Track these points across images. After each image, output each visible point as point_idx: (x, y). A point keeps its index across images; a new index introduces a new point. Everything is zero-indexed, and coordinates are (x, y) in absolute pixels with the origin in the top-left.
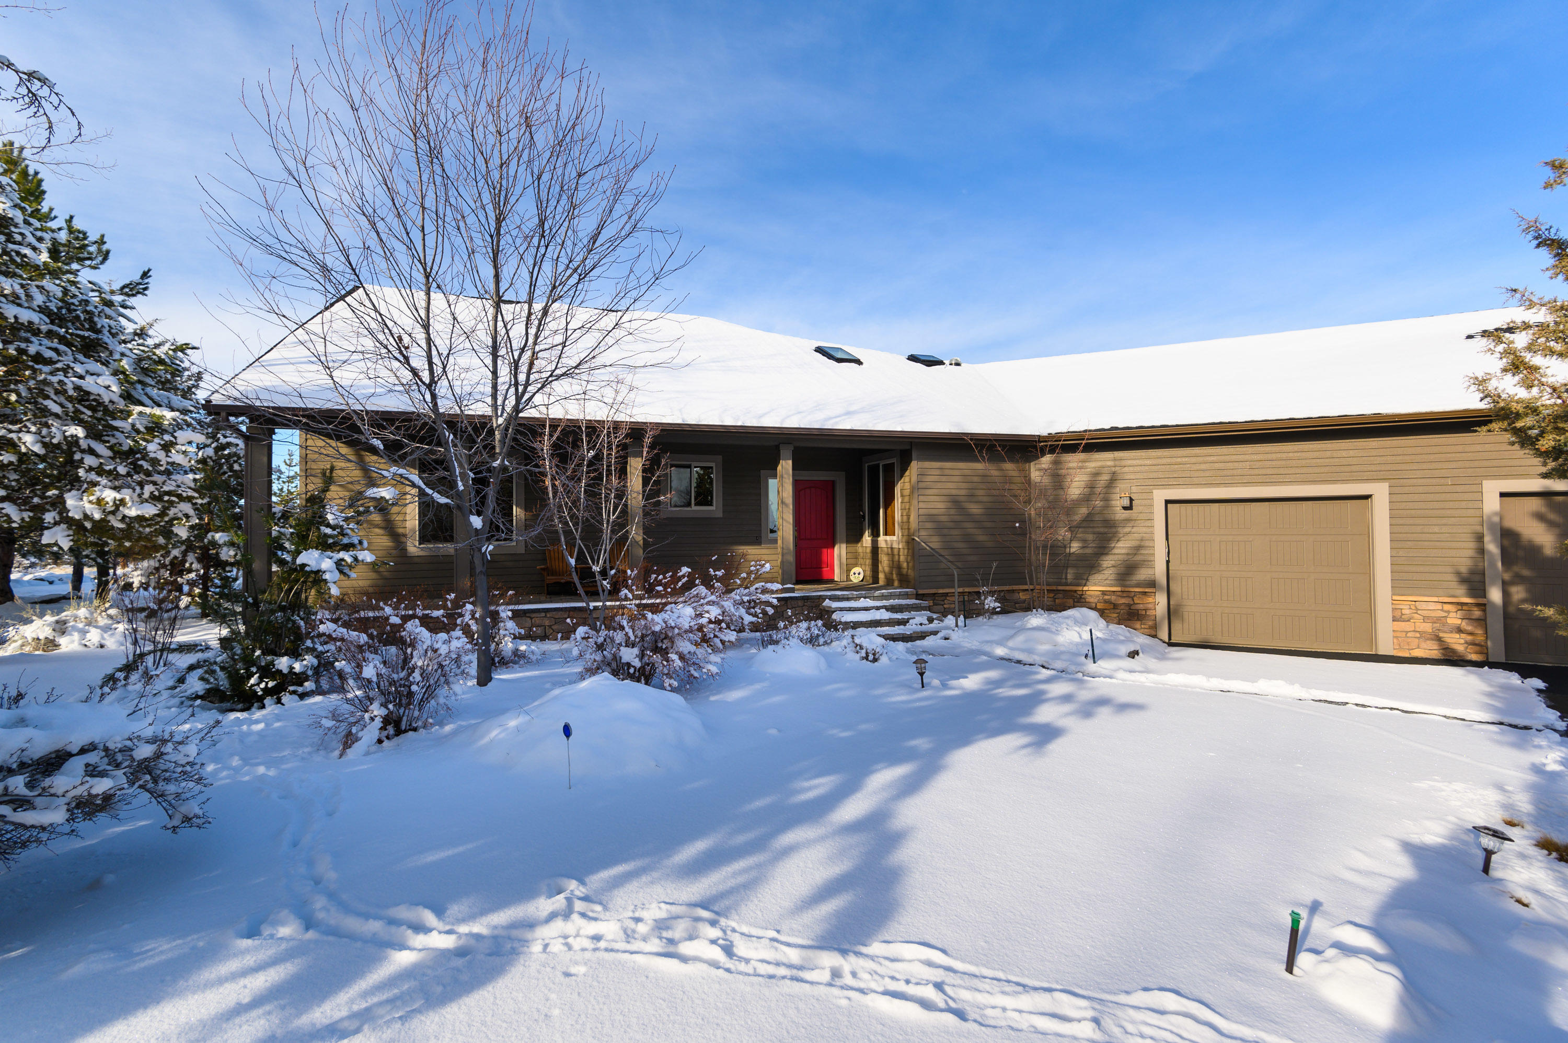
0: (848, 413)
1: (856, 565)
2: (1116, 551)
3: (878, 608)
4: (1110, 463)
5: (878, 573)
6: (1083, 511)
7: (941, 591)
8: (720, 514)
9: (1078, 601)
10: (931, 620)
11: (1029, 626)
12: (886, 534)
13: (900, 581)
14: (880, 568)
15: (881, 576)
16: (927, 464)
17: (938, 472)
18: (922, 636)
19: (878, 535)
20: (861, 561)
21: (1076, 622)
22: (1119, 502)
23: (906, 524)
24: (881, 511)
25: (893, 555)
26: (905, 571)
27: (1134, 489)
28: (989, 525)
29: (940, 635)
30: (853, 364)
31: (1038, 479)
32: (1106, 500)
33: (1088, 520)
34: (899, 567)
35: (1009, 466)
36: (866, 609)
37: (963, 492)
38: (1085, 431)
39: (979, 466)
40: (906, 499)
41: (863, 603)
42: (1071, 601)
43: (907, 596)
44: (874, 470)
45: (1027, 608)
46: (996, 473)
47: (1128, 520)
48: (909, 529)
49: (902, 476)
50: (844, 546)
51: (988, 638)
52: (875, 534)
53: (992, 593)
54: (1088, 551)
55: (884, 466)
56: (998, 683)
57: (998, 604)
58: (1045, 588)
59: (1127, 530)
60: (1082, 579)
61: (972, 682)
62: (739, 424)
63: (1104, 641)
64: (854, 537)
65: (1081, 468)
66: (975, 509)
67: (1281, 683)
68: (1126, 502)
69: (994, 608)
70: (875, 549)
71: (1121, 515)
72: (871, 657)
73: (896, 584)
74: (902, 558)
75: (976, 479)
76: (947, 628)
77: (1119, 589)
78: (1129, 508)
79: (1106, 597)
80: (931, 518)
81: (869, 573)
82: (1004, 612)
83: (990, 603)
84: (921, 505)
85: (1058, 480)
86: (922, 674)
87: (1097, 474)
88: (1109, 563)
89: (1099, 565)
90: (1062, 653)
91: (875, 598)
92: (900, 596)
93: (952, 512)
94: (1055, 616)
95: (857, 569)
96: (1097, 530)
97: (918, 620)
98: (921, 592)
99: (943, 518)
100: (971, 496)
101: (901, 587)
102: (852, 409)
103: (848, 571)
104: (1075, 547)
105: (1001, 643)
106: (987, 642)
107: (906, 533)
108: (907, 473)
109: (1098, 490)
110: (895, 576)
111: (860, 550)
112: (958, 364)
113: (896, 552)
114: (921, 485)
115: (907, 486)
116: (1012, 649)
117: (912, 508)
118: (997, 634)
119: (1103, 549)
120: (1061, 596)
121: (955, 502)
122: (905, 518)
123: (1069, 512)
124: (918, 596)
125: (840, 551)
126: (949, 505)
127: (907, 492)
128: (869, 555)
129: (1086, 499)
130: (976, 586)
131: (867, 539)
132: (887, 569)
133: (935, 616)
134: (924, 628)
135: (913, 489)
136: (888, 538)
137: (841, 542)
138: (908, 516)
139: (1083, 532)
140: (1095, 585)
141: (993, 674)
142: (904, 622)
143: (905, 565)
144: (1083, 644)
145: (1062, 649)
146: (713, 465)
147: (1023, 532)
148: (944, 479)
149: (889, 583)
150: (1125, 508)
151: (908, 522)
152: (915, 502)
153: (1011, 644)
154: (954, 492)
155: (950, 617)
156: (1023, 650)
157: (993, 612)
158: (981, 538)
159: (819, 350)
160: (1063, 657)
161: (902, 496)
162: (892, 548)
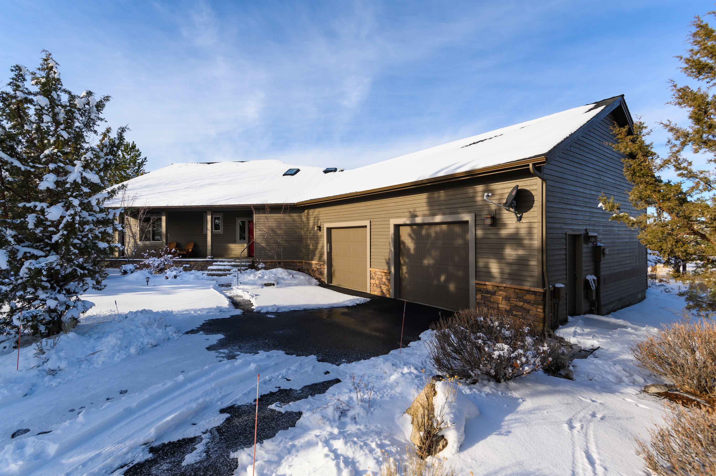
2: (318, 248)
3: (229, 265)
4: (318, 213)
6: (313, 232)
8: (222, 233)
17: (264, 218)
27: (322, 223)
28: (286, 237)
31: (304, 220)
35: (295, 215)
42: (309, 267)
46: (288, 218)
47: (321, 235)
54: (314, 247)
58: (305, 261)
59: (320, 239)
60: (312, 258)
65: (312, 215)
71: (319, 233)
77: (318, 262)
79: (316, 266)
80: (262, 234)
84: (257, 230)
86: (148, 282)
87: (315, 217)
93: (270, 232)
99: (266, 235)
109: (315, 224)
114: (257, 223)
120: (307, 265)
121: (271, 229)
123: (310, 232)
140: (314, 261)
146: (220, 216)
148: (267, 220)
154: (271, 225)
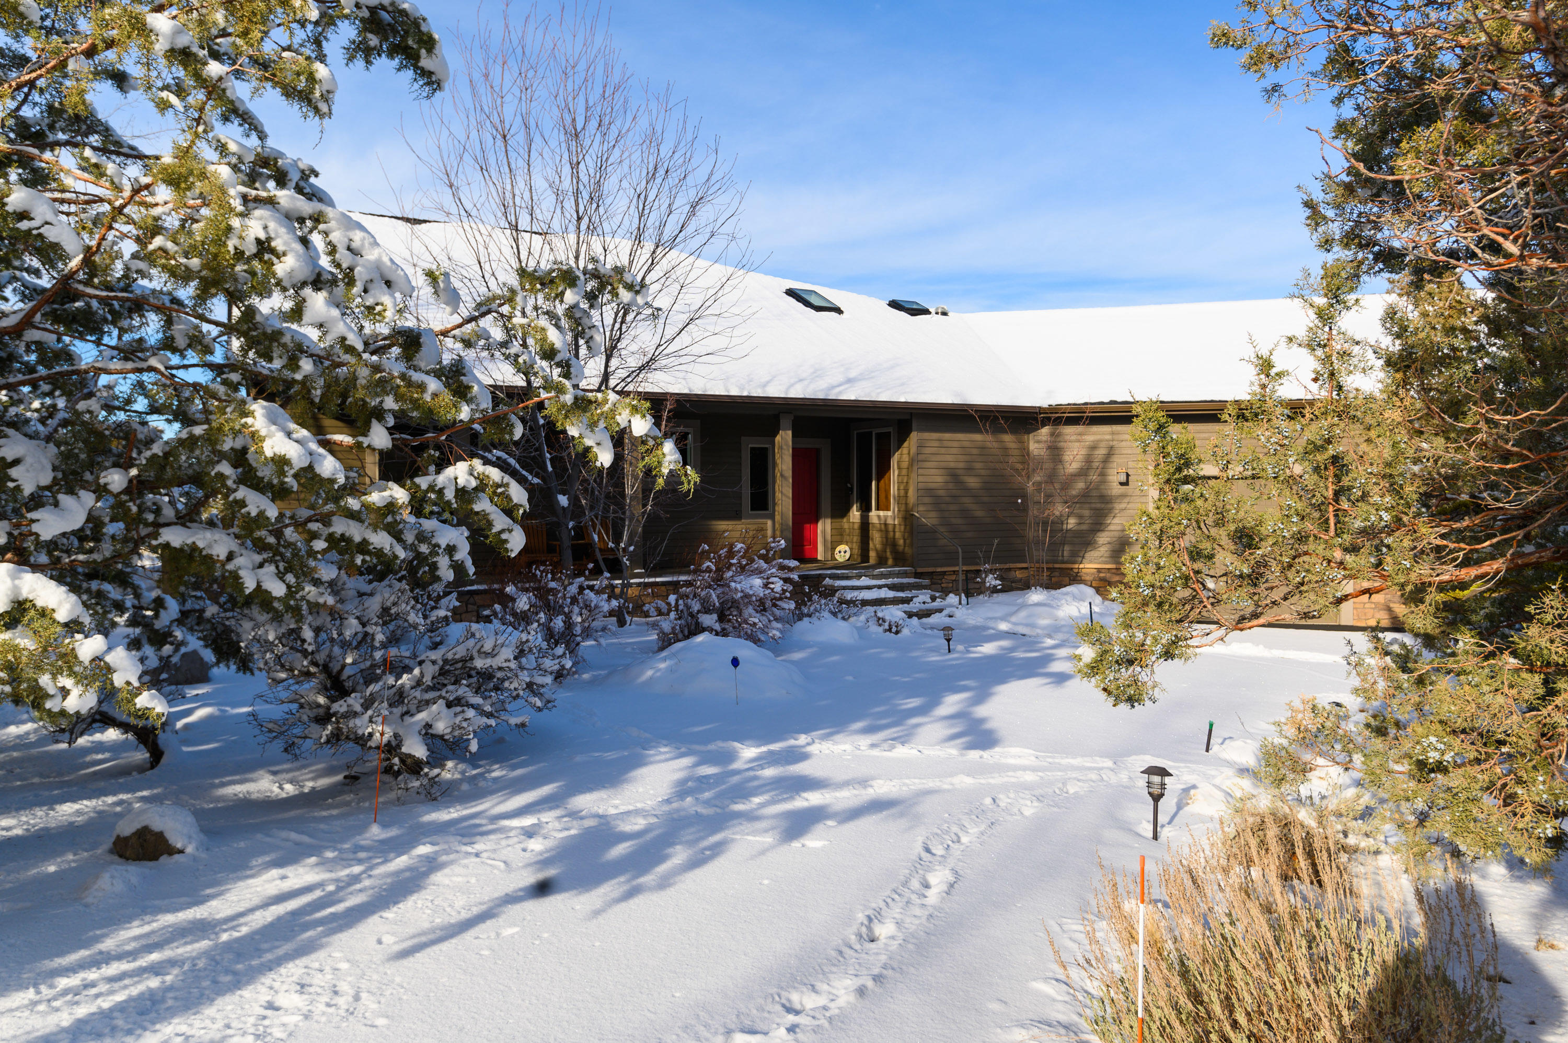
0: (849, 381)
1: (841, 543)
2: (1111, 527)
3: (880, 587)
4: (1108, 437)
5: (868, 551)
6: (1080, 485)
7: (939, 570)
9: (1075, 579)
10: (933, 599)
11: (1030, 602)
12: (878, 508)
13: (895, 559)
14: (871, 545)
15: (872, 554)
16: (926, 435)
17: (936, 444)
18: (927, 614)
19: (869, 509)
20: (847, 538)
21: (1075, 598)
22: (1115, 477)
23: (903, 498)
24: (874, 483)
25: (887, 531)
26: (901, 549)
27: (1131, 464)
28: (986, 499)
29: (945, 612)
30: (833, 314)
31: (1036, 452)
32: (1103, 474)
33: (1085, 496)
34: (894, 544)
35: (1008, 438)
36: (869, 588)
37: (961, 465)
38: (1086, 404)
39: (977, 437)
40: (904, 472)
41: (864, 581)
42: (1067, 579)
43: (905, 574)
44: (865, 440)
45: (1026, 586)
46: (995, 445)
47: (1124, 496)
48: (906, 504)
49: (899, 447)
50: (828, 521)
51: (990, 615)
52: (866, 508)
53: (991, 571)
54: (1084, 527)
55: (878, 435)
56: (1012, 649)
57: (998, 582)
58: (1045, 566)
59: (1123, 506)
60: (1077, 556)
61: (988, 648)
62: (745, 394)
63: (1101, 614)
64: (841, 512)
65: (1079, 441)
66: (972, 482)
67: (1249, 645)
68: (1123, 478)
69: (995, 586)
70: (865, 525)
71: (1116, 489)
72: (894, 629)
73: (890, 562)
74: (898, 535)
75: (975, 451)
76: (951, 606)
77: (1113, 566)
78: (1126, 484)
79: (1102, 575)
80: (928, 492)
81: (856, 551)
82: (1005, 590)
83: (992, 581)
84: (921, 479)
85: (1055, 452)
87: (1093, 447)
88: (1104, 539)
89: (1095, 542)
90: (1063, 626)
91: (874, 577)
92: (898, 575)
93: (951, 486)
94: (1053, 592)
95: (843, 547)
96: (1093, 506)
97: (922, 598)
98: (920, 570)
99: (941, 493)
100: (969, 469)
101: (895, 565)
102: (852, 374)
103: (833, 549)
104: (1072, 523)
105: (1003, 619)
106: (991, 619)
107: (903, 508)
108: (906, 444)
109: (1095, 465)
110: (888, 554)
111: (846, 526)
112: (944, 314)
113: (890, 528)
114: (920, 457)
115: (906, 458)
116: (1015, 624)
117: (911, 482)
118: (1000, 611)
119: (1098, 525)
120: (1057, 574)
121: (953, 475)
122: (902, 493)
123: (1066, 485)
124: (917, 575)
125: (824, 527)
126: (948, 478)
127: (905, 465)
128: (857, 532)
129: (1083, 472)
130: (977, 564)
131: (855, 514)
132: (879, 546)
133: (937, 594)
134: (927, 606)
135: (912, 462)
136: (881, 513)
137: (826, 517)
138: (906, 491)
139: (1080, 508)
140: (1091, 562)
141: (1005, 643)
142: (907, 601)
143: (901, 542)
144: (1082, 618)
145: (1063, 623)
147: (1024, 509)
148: (943, 451)
149: (882, 562)
150: (1122, 484)
151: (906, 496)
152: (913, 475)
153: (1014, 619)
154: (952, 465)
155: (951, 595)
156: (1027, 625)
157: (994, 590)
158: (980, 513)
159: (791, 293)
160: (1065, 629)
161: (899, 468)
162: (886, 524)
